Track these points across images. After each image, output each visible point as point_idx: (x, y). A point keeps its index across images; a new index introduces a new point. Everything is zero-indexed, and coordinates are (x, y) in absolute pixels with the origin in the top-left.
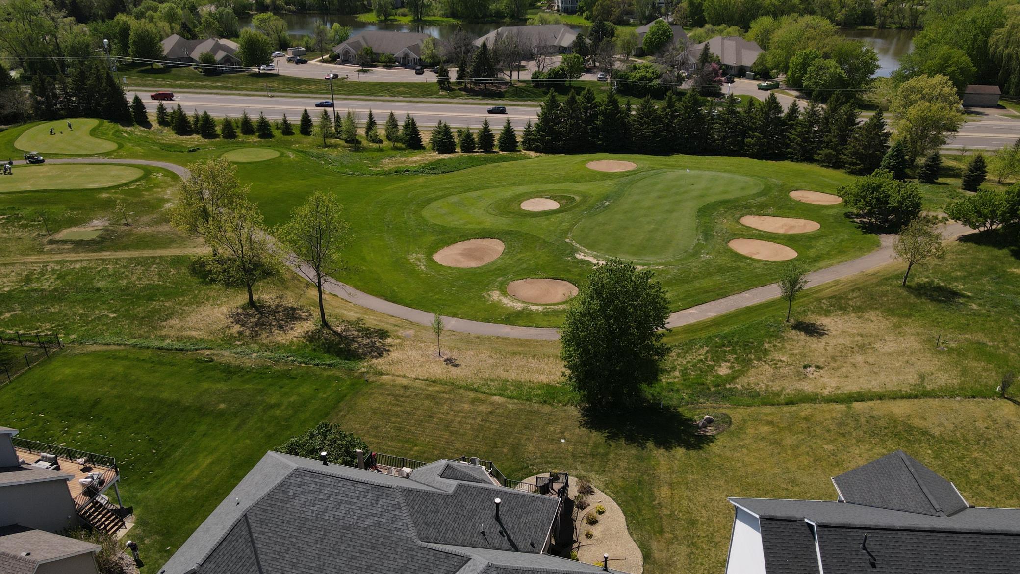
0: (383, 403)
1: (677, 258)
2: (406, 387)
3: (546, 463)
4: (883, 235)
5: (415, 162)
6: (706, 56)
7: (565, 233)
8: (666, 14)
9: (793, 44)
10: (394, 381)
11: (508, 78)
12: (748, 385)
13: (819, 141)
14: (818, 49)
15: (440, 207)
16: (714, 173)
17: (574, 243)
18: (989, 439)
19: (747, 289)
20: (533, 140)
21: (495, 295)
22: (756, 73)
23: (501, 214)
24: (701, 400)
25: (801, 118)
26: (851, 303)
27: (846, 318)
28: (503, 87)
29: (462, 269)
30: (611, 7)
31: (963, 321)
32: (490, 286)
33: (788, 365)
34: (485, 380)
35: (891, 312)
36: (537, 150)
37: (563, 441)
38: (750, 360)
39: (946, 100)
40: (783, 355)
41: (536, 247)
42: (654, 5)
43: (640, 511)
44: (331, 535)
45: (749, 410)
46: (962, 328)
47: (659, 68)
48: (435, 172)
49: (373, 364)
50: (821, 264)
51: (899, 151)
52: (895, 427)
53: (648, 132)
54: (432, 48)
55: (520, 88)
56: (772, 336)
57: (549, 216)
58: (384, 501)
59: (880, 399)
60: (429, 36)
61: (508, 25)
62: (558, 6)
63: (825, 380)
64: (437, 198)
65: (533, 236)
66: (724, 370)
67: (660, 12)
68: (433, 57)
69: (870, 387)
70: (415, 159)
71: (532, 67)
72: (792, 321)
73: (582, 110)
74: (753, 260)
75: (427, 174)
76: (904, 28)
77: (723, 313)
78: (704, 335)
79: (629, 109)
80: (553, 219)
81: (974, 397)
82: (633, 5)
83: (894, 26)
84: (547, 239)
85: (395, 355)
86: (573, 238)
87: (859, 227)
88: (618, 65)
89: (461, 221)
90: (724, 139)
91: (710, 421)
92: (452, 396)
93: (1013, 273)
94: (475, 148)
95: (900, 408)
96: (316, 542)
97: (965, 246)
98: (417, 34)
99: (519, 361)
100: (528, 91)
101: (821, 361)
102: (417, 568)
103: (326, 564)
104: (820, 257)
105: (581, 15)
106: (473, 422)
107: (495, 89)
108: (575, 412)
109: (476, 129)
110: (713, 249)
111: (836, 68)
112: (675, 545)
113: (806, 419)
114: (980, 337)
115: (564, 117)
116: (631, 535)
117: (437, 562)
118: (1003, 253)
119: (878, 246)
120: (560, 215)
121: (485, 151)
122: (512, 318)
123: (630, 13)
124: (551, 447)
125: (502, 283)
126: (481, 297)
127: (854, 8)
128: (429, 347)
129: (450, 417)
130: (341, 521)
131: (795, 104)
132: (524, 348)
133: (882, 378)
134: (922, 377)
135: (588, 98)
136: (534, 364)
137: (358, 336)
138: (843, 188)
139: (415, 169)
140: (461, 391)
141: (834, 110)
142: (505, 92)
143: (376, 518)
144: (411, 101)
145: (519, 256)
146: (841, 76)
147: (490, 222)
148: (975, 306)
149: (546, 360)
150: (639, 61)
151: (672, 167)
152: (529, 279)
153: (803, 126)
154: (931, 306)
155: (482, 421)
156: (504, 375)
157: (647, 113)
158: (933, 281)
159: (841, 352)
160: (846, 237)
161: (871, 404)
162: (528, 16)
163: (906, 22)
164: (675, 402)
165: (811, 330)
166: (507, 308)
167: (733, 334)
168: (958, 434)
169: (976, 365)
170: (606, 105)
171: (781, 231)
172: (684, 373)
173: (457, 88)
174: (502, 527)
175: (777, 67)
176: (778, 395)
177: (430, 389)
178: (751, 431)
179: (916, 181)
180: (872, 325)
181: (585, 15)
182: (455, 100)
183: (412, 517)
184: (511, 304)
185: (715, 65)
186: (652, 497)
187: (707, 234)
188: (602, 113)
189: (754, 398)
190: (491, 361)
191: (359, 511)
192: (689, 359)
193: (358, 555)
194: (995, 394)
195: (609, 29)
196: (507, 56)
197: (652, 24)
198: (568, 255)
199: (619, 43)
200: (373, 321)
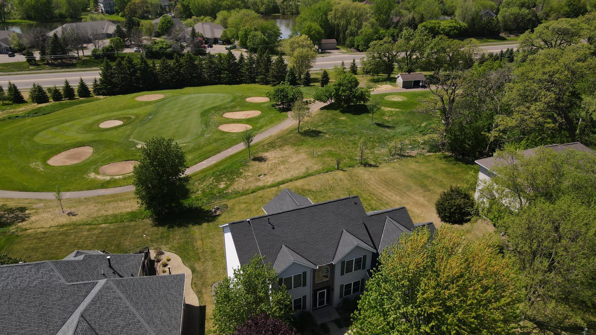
0: (31, 244)
1: (193, 138)
2: (44, 233)
3: (137, 248)
4: (289, 112)
5: (22, 111)
6: (194, 34)
7: (129, 136)
8: (170, 12)
9: (239, 25)
10: (35, 231)
11: (76, 55)
12: (234, 189)
13: (257, 72)
14: (251, 26)
15: (46, 135)
16: (207, 94)
17: (135, 140)
18: (334, 187)
19: (229, 147)
20: (100, 89)
21: (92, 175)
22: (224, 41)
23: (88, 132)
24: (213, 201)
25: (246, 61)
26: (277, 144)
27: (276, 151)
28: (74, 60)
29: (68, 166)
30: (136, 9)
31: (323, 143)
32: (88, 171)
33: (251, 176)
34: (94, 218)
35: (294, 145)
36: (103, 94)
37: (144, 236)
38: (234, 178)
39: (309, 47)
40: (249, 173)
41: (112, 146)
42: (161, 7)
43: (188, 254)
44: (14, 295)
45: (235, 200)
46: (322, 146)
47: (169, 42)
48: (37, 115)
49: (19, 226)
50: (263, 130)
51: (292, 73)
52: (298, 191)
53: (168, 77)
54: (18, 39)
55: (86, 60)
56: (243, 166)
57: (118, 129)
58: (43, 270)
59: (291, 181)
60: (14, 32)
61: (70, 23)
62: (102, 10)
63: (268, 179)
64: (42, 130)
65: (110, 141)
66: (222, 186)
67: (166, 11)
68: (20, 45)
69: (287, 177)
70: (21, 109)
71: (91, 47)
72: (252, 157)
73: (127, 69)
74: (231, 133)
75: (32, 116)
76: (294, 14)
77: (219, 160)
78: (211, 172)
79: (154, 66)
80: (120, 130)
81: (328, 172)
82: (149, 7)
83: (289, 13)
84: (118, 141)
85: (33, 218)
86: (134, 138)
87: (278, 110)
88: (145, 42)
89: (62, 140)
90: (210, 76)
91: (218, 209)
92: (75, 230)
93: (341, 120)
94: (62, 98)
95: (299, 183)
96: (5, 302)
97: (323, 111)
98: (4, 31)
99: (112, 205)
100: (92, 61)
101: (266, 172)
102: (69, 296)
103: (14, 310)
104: (262, 126)
105: (118, 14)
106: (91, 239)
107: (69, 62)
108: (149, 221)
109: (60, 87)
110: (211, 131)
111: (261, 35)
112: (207, 262)
113: (261, 197)
114: (330, 148)
115: (116, 73)
116: (185, 264)
117: (80, 290)
118: (337, 112)
119: (287, 117)
120: (124, 127)
121: (70, 99)
122: (105, 185)
123: (148, 12)
124: (138, 240)
125: (95, 169)
126: (83, 178)
127: (268, 5)
128: (55, 210)
129: (76, 241)
130: (19, 287)
131: (242, 55)
132: (115, 198)
133: (292, 173)
134: (307, 169)
135: (129, 61)
136: (122, 204)
137: (5, 214)
138: (268, 92)
139: (23, 115)
140: (81, 227)
141: (261, 56)
142: (77, 63)
143: (40, 280)
144: (9, 75)
145: (103, 153)
146: (264, 40)
147: (80, 138)
148: (327, 136)
149: (129, 201)
150: (158, 39)
151: (185, 94)
152: (111, 164)
153: (247, 65)
154: (310, 139)
155: (96, 238)
156: (105, 213)
157: (165, 67)
158: (310, 129)
159: (274, 166)
160: (273, 115)
161: (287, 184)
162: (83, 17)
163: (294, 11)
164: (200, 205)
165: (260, 159)
166: (101, 181)
167: (225, 169)
168: (323, 188)
169: (328, 159)
170: (140, 64)
171: (244, 118)
172: (203, 191)
173: (42, 64)
174: (114, 270)
175: (233, 37)
176: (248, 190)
177: (61, 230)
178: (237, 208)
179: (302, 86)
180: (287, 152)
181: (120, 14)
182: (42, 71)
183: (61, 273)
184: (103, 178)
185: (200, 38)
186: (193, 247)
187: (207, 125)
188: (139, 69)
189: (238, 194)
190: (96, 208)
191: (29, 279)
192: (205, 184)
193: (33, 300)
194: (335, 169)
195: (136, 22)
196: (73, 41)
197: (161, 17)
198: (132, 147)
199: (144, 30)
200: (13, 204)
